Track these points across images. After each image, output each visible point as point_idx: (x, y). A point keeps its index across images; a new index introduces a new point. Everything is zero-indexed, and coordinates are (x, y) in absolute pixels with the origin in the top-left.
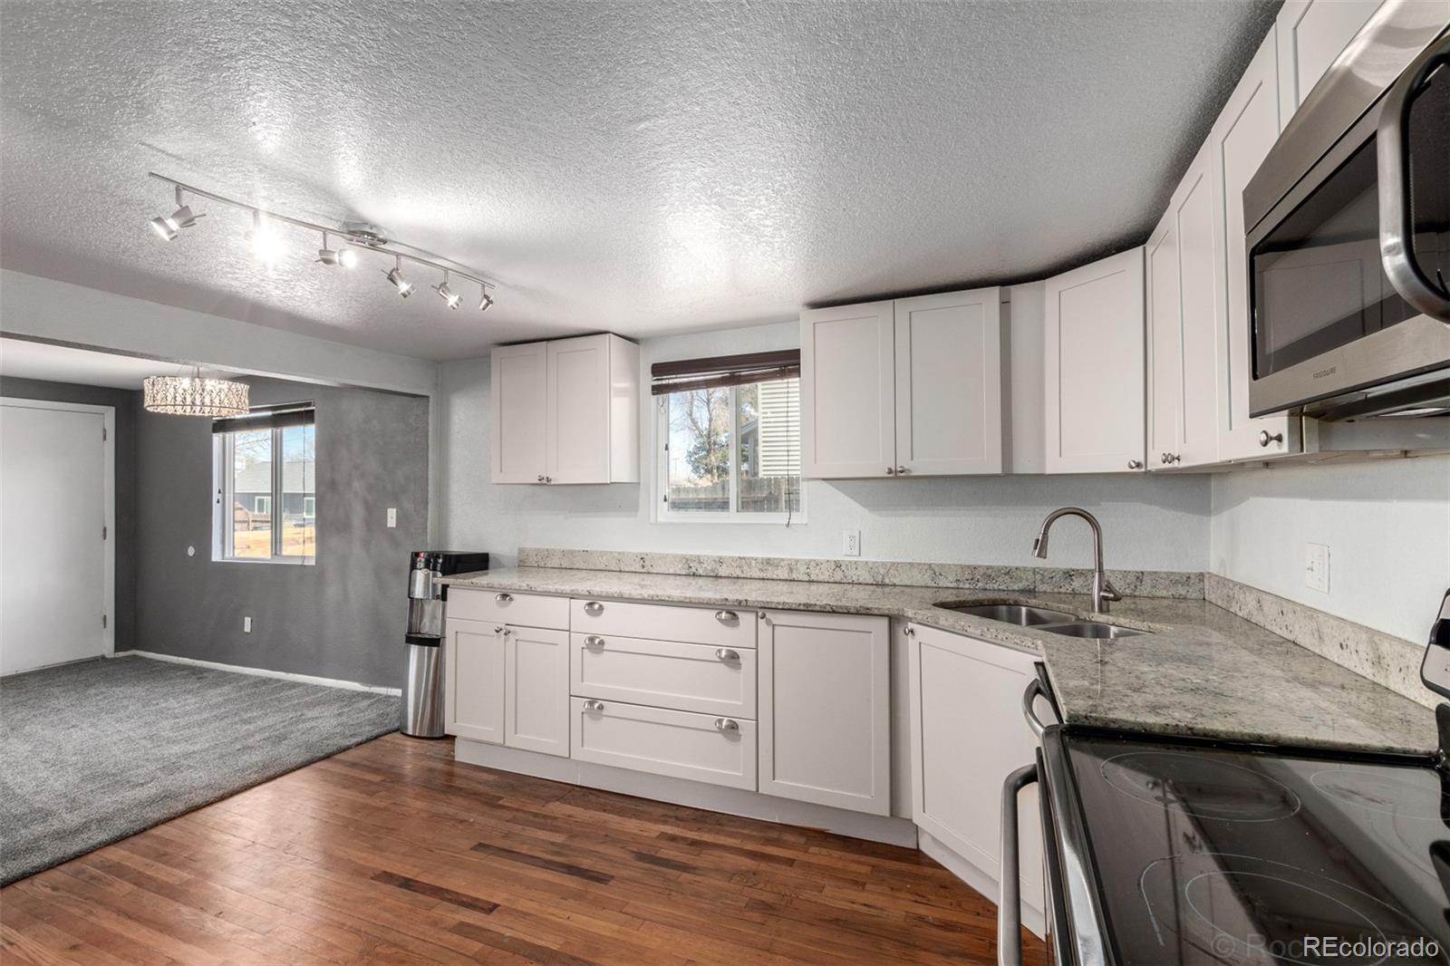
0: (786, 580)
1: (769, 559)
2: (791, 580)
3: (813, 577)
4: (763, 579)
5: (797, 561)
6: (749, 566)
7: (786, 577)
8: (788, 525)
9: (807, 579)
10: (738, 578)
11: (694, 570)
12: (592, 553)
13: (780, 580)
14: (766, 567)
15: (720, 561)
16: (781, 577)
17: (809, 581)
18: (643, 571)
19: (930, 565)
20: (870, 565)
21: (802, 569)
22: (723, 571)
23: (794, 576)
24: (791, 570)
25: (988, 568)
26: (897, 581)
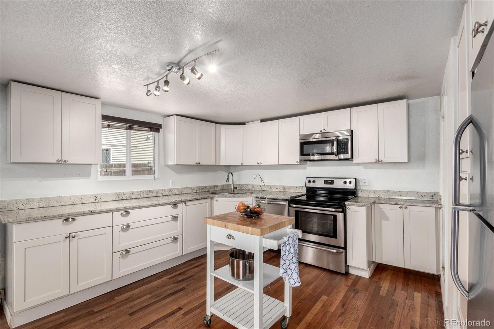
0: (156, 196)
1: (150, 190)
2: (157, 196)
3: (164, 194)
4: (148, 197)
5: (159, 190)
6: (143, 193)
7: (156, 195)
8: (155, 179)
9: (162, 195)
10: (139, 198)
11: (121, 198)
12: (63, 197)
13: (154, 197)
14: (149, 193)
15: (132, 193)
16: (154, 196)
17: (162, 196)
18: (96, 201)
19: (191, 188)
20: (178, 189)
21: (160, 192)
22: (133, 197)
23: (158, 195)
24: (157, 193)
25: (202, 187)
26: (184, 193)
